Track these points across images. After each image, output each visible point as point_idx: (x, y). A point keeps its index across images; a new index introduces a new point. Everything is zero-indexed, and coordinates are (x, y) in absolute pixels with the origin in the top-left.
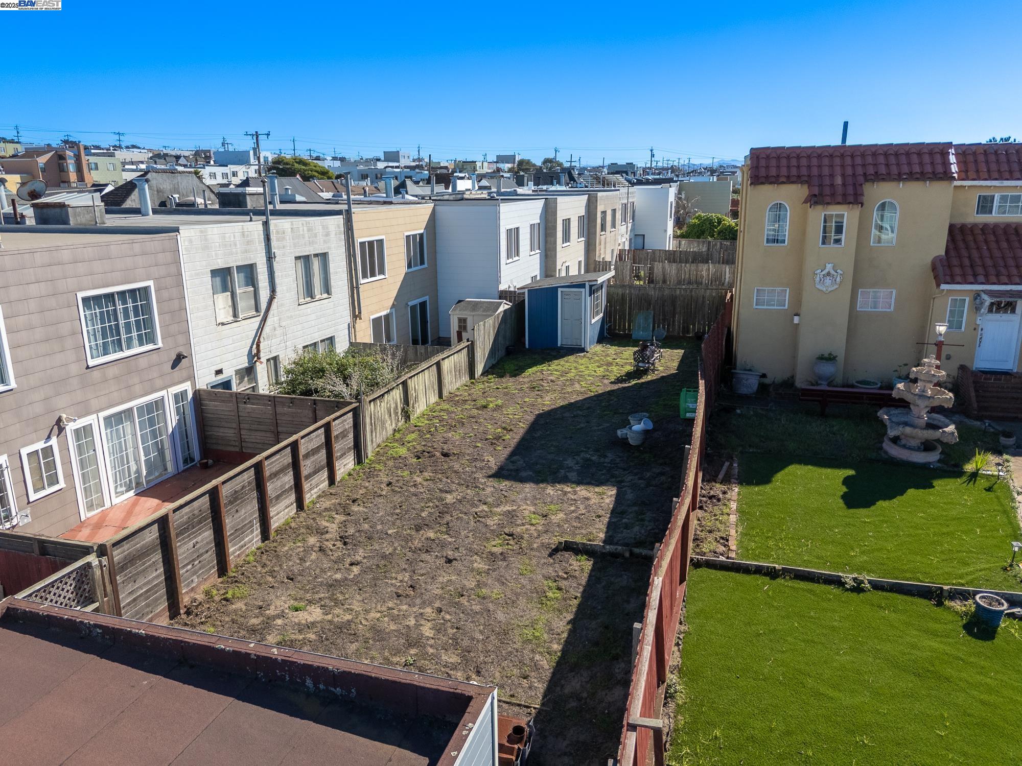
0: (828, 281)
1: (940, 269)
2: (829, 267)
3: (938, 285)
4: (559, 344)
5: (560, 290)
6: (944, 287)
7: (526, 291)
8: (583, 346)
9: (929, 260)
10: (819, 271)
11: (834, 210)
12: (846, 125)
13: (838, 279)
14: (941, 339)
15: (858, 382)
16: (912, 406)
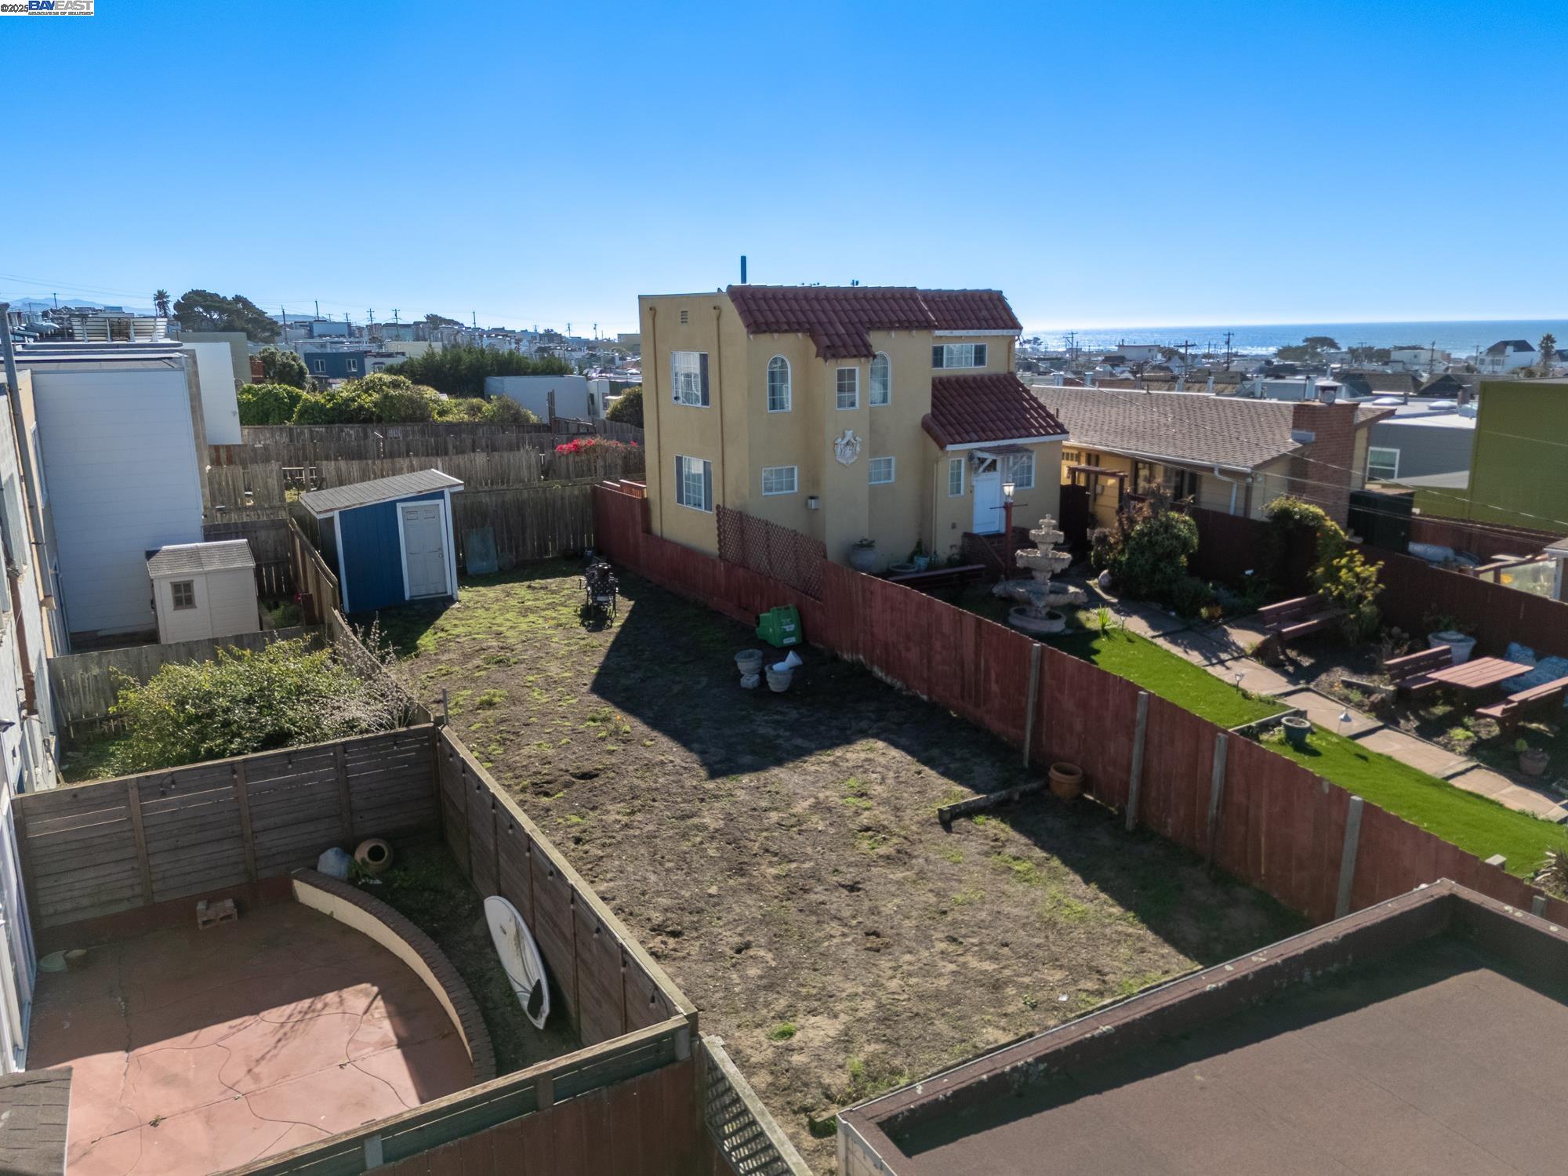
0: (848, 452)
1: (937, 429)
2: (849, 434)
3: (942, 447)
4: (407, 596)
5: (399, 506)
6: (950, 448)
7: (336, 515)
8: (449, 593)
9: (919, 420)
10: (839, 440)
11: (848, 365)
12: (744, 259)
13: (858, 449)
14: (1010, 501)
15: (898, 567)
16: (1034, 573)
